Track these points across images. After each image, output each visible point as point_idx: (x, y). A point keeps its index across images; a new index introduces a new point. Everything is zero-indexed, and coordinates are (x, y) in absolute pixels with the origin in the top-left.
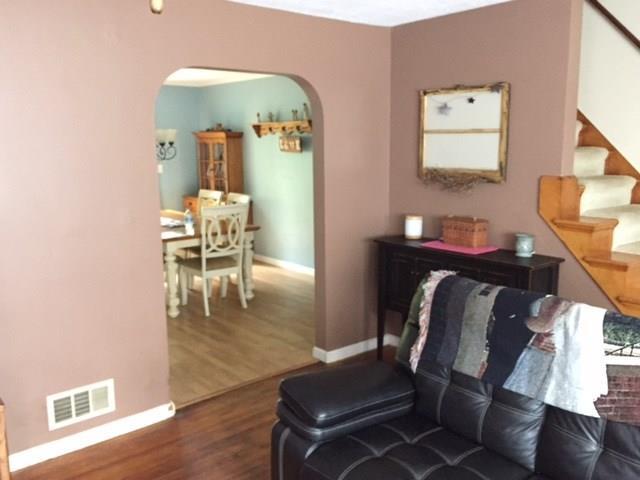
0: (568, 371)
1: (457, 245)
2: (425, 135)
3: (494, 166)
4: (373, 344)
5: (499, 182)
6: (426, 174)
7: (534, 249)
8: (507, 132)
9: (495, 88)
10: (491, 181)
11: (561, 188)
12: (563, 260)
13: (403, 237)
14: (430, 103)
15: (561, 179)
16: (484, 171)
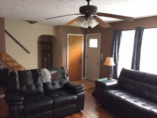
0: (46, 77)
7: (3, 67)
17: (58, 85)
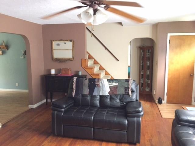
1: (65, 74)
2: (54, 50)
3: (71, 57)
4: (45, 101)
5: (73, 60)
6: (55, 59)
7: (82, 73)
8: (73, 50)
9: (71, 41)
10: (71, 60)
11: (86, 61)
12: (87, 75)
13: (50, 74)
14: (55, 43)
15: (85, 59)
16: (69, 58)
17: (118, 101)
